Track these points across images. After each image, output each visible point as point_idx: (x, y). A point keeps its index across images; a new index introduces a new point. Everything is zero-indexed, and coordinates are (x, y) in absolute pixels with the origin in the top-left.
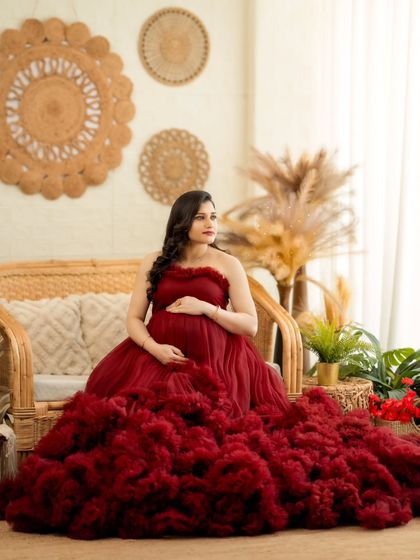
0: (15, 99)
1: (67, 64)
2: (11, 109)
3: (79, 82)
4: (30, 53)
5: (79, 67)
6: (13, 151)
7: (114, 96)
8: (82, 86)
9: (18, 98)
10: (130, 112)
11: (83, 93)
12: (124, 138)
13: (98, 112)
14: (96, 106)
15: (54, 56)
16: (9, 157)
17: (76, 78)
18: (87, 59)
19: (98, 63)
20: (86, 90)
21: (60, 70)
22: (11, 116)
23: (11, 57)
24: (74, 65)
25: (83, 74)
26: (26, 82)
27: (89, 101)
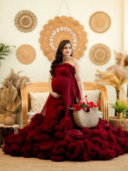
0: (52, 38)
1: (67, 28)
2: (51, 41)
3: (71, 33)
4: (56, 26)
5: (71, 29)
6: (51, 52)
7: (81, 36)
8: (72, 34)
9: (53, 38)
10: (86, 41)
11: (72, 36)
12: (85, 48)
13: (77, 41)
14: (76, 39)
15: (63, 26)
16: (51, 54)
17: (70, 32)
18: (73, 27)
19: (76, 28)
20: (73, 35)
21: (65, 30)
22: (51, 43)
23: (51, 27)
24: (69, 29)
25: (72, 31)
26: (55, 34)
27: (74, 38)
